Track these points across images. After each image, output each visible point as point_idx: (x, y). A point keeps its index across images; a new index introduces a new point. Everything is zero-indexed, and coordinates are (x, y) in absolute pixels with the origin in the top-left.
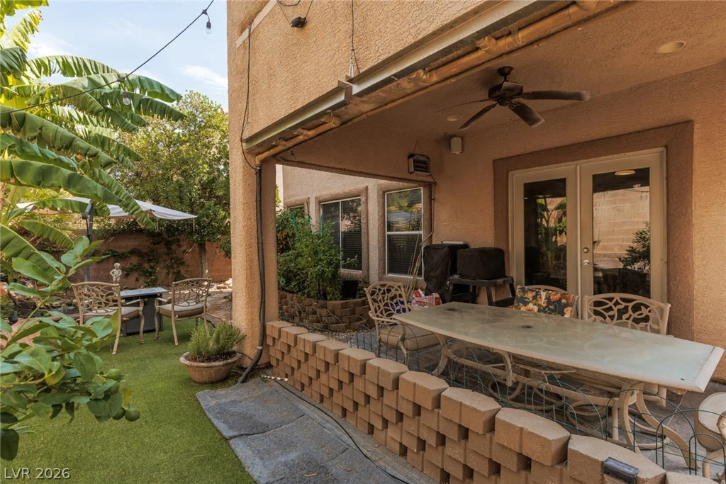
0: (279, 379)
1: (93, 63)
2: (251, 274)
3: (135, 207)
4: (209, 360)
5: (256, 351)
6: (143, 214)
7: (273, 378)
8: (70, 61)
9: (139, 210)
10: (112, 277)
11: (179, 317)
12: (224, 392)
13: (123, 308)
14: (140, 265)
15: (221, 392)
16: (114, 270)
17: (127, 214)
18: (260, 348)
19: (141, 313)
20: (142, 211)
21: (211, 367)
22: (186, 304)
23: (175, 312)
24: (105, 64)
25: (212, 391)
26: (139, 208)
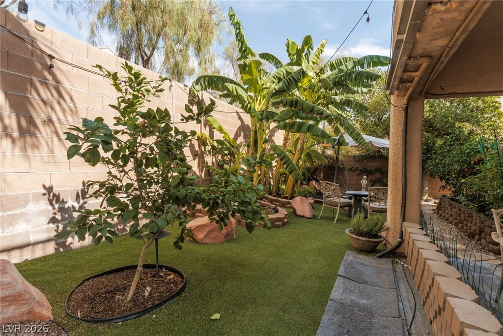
0: (406, 266)
1: (345, 59)
2: (396, 185)
3: (362, 140)
4: (360, 235)
5: (396, 241)
6: (366, 145)
7: (402, 263)
8: (334, 62)
9: (364, 142)
10: (362, 185)
11: (372, 211)
12: (363, 257)
13: (341, 199)
14: (381, 179)
15: (361, 256)
16: (363, 180)
17: (357, 144)
18: (400, 240)
19: (352, 204)
20: (366, 143)
21: (359, 240)
22: (378, 204)
23: (370, 207)
24: (351, 57)
25: (356, 254)
26: (364, 140)
